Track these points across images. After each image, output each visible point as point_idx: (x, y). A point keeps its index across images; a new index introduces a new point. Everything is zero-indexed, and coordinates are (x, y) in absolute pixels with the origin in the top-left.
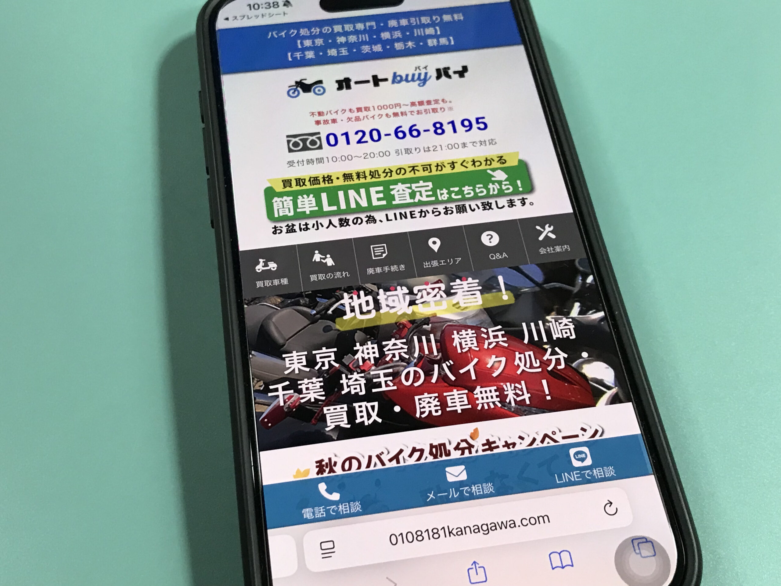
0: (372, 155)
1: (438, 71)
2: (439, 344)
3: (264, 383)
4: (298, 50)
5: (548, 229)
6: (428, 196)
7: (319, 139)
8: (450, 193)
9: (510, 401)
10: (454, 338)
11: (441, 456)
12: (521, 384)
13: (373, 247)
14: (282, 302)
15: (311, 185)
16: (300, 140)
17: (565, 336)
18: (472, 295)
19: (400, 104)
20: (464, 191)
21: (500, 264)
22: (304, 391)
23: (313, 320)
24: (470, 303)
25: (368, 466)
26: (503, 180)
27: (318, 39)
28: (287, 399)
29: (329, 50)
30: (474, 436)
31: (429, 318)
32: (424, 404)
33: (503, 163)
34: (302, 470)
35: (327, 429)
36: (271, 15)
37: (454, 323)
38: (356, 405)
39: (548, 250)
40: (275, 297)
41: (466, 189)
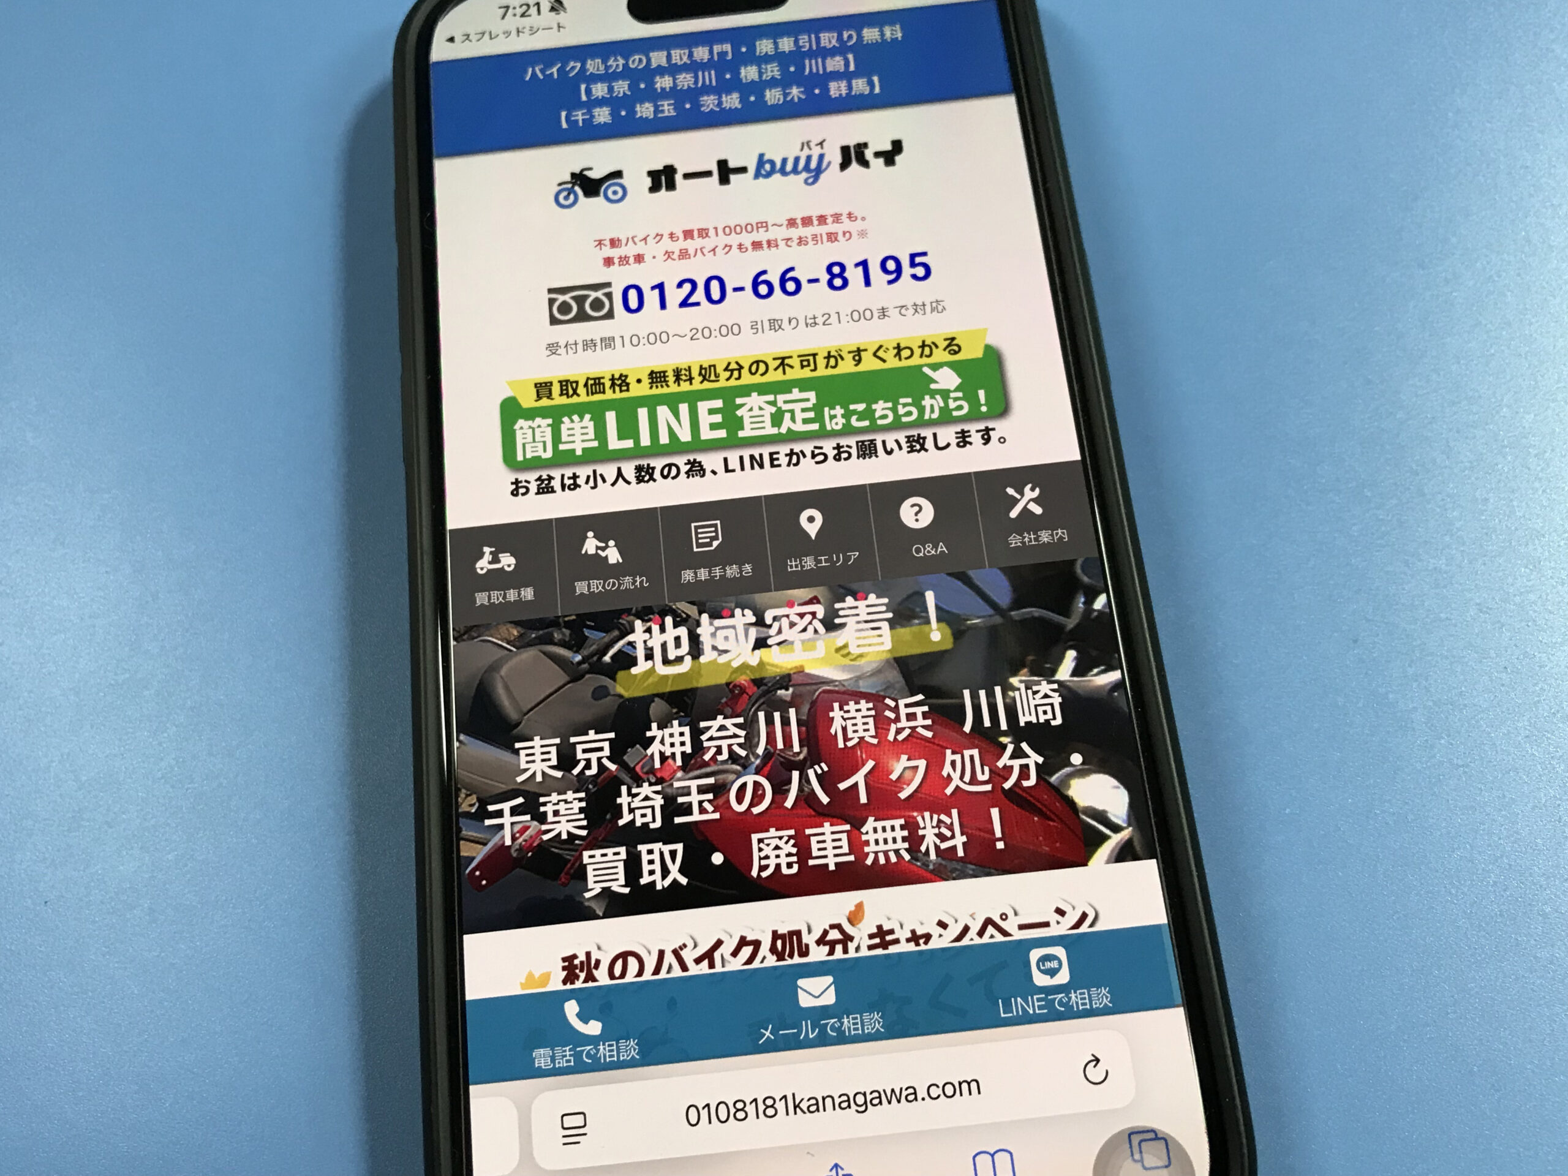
0: (706, 332)
1: (845, 150)
2: (804, 729)
3: (479, 799)
4: (580, 105)
5: (1030, 493)
6: (806, 421)
7: (609, 296)
8: (847, 415)
9: (928, 849)
10: (833, 718)
11: (791, 956)
12: (950, 816)
13: (695, 527)
14: (521, 636)
15: (588, 395)
16: (573, 298)
17: (1042, 720)
18: (873, 629)
19: (766, 222)
20: (875, 410)
21: (930, 565)
22: (550, 818)
23: (575, 675)
24: (870, 645)
25: (657, 971)
26: (952, 389)
27: (620, 82)
28: (518, 832)
29: (638, 106)
30: (855, 917)
31: (789, 675)
32: (767, 851)
33: (956, 353)
34: (537, 975)
35: (587, 895)
36: (535, 30)
37: (836, 686)
38: (643, 848)
39: (1026, 539)
40: (509, 625)
41: (880, 408)
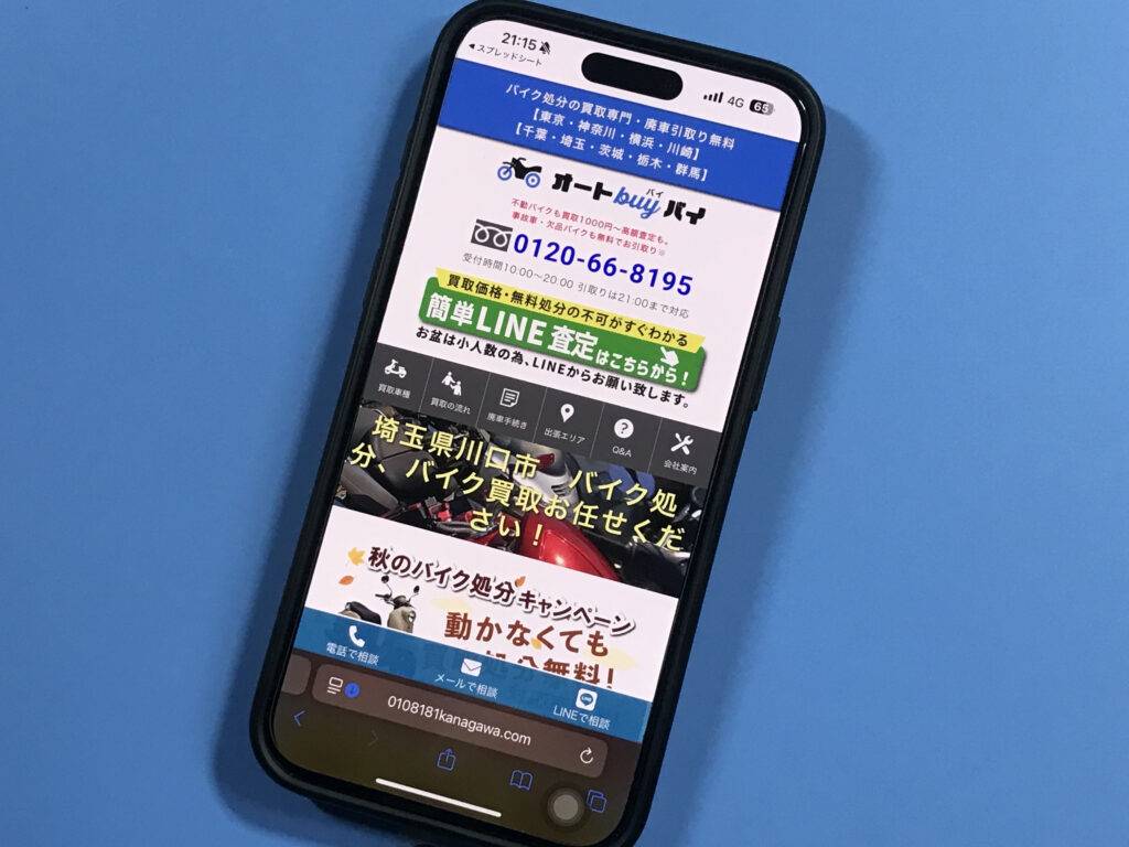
0: (554, 279)
2: (520, 521)
4: (531, 122)
5: (687, 441)
6: (587, 353)
7: (509, 236)
8: (610, 359)
13: (506, 391)
14: (395, 416)
15: (476, 292)
16: (489, 231)
19: (611, 226)
20: (626, 361)
21: (620, 460)
26: (672, 365)
29: (564, 135)
33: (683, 345)
39: (674, 465)
41: (629, 361)
